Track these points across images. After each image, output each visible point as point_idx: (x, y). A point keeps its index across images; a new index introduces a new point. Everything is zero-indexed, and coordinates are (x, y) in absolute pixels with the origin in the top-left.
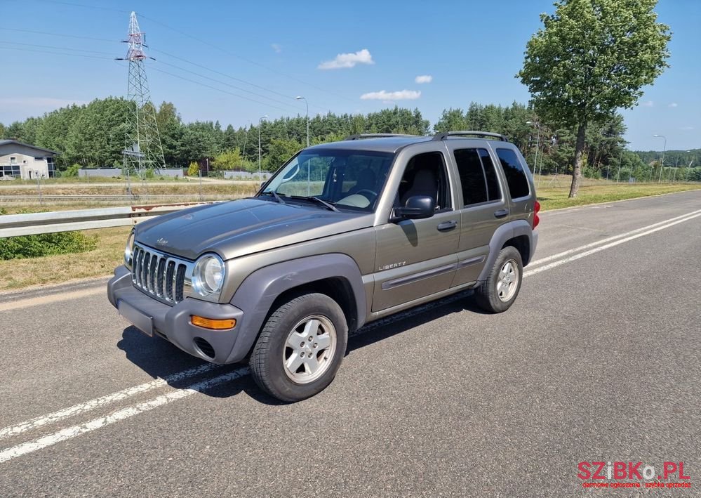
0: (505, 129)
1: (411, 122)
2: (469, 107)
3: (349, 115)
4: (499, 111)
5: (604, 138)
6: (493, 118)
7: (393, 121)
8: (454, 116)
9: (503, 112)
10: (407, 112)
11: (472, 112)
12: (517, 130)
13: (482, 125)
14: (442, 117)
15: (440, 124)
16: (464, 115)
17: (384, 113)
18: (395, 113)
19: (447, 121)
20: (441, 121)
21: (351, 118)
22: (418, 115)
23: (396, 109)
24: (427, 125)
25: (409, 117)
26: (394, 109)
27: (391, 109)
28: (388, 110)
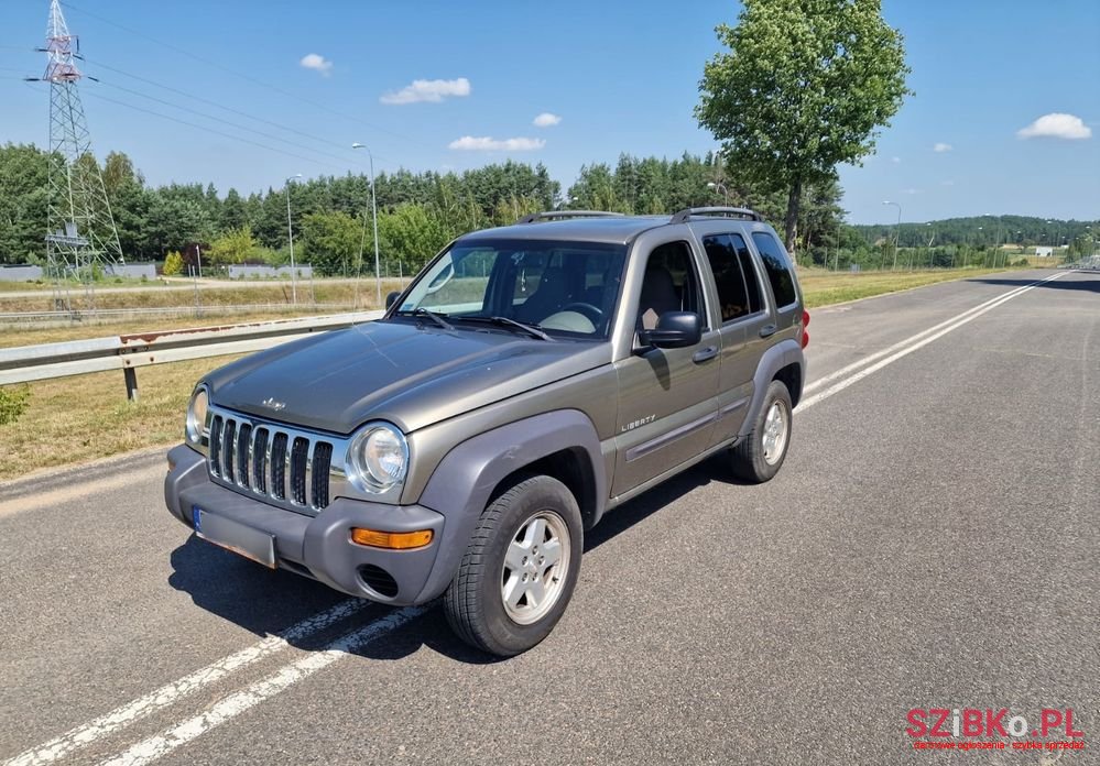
0: (673, 194)
1: (533, 184)
2: (618, 160)
3: (433, 173)
4: (664, 166)
5: (813, 207)
6: (656, 179)
7: (504, 182)
8: (598, 175)
9: (669, 169)
10: (524, 168)
11: (623, 168)
12: (691, 196)
13: (640, 188)
14: (579, 175)
15: (576, 187)
16: (612, 172)
17: (489, 170)
18: (507, 170)
19: (586, 183)
20: (579, 183)
21: (437, 177)
22: (542, 174)
23: (509, 164)
24: (556, 187)
25: (527, 176)
26: (505, 163)
27: (501, 163)
28: (495, 165)
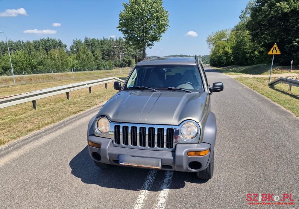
0: (102, 49)
1: (57, 45)
2: (84, 39)
3: (21, 41)
4: (98, 41)
5: (139, 53)
6: (96, 44)
7: (48, 44)
8: (79, 42)
9: (99, 41)
10: (54, 40)
11: (86, 41)
12: (107, 49)
13: (92, 47)
14: (73, 43)
15: (72, 46)
16: (83, 42)
17: (42, 40)
18: (48, 41)
19: (75, 45)
20: (73, 45)
21: (23, 42)
22: (60, 42)
23: (48, 39)
24: (65, 46)
25: (56, 43)
26: (47, 38)
27: (46, 38)
28: (44, 39)
